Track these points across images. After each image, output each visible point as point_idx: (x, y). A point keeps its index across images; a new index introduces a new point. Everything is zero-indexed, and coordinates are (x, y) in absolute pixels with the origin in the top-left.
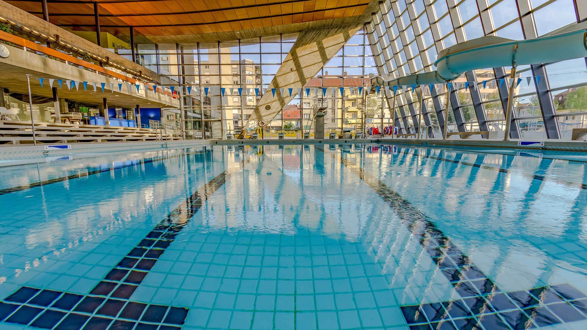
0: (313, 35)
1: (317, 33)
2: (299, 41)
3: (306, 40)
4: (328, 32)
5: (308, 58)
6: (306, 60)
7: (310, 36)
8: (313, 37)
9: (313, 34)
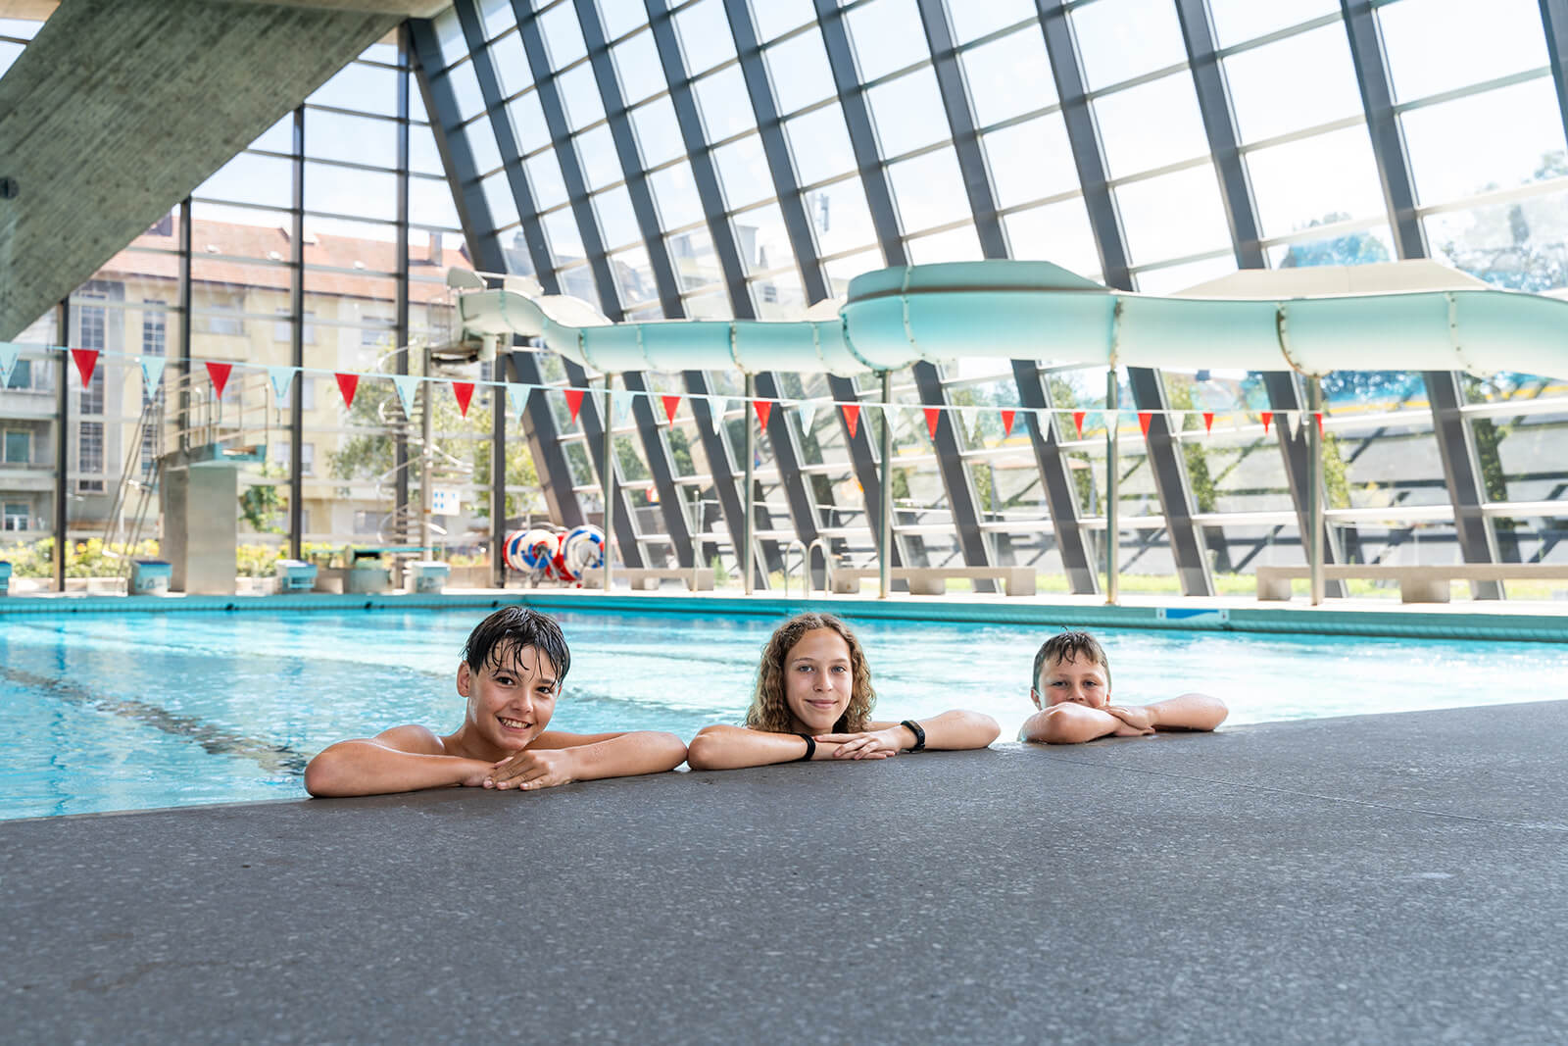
0: (136, 27)
1: (160, 18)
2: (53, 40)
3: (98, 45)
4: (224, 29)
5: (104, 142)
6: (96, 150)
7: (117, 27)
8: (135, 35)
9: (137, 20)
